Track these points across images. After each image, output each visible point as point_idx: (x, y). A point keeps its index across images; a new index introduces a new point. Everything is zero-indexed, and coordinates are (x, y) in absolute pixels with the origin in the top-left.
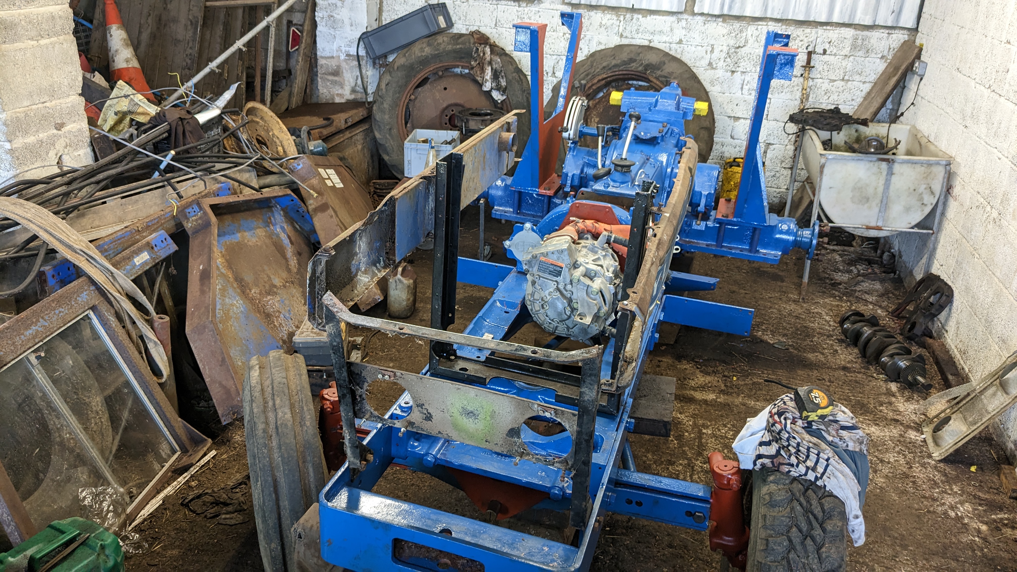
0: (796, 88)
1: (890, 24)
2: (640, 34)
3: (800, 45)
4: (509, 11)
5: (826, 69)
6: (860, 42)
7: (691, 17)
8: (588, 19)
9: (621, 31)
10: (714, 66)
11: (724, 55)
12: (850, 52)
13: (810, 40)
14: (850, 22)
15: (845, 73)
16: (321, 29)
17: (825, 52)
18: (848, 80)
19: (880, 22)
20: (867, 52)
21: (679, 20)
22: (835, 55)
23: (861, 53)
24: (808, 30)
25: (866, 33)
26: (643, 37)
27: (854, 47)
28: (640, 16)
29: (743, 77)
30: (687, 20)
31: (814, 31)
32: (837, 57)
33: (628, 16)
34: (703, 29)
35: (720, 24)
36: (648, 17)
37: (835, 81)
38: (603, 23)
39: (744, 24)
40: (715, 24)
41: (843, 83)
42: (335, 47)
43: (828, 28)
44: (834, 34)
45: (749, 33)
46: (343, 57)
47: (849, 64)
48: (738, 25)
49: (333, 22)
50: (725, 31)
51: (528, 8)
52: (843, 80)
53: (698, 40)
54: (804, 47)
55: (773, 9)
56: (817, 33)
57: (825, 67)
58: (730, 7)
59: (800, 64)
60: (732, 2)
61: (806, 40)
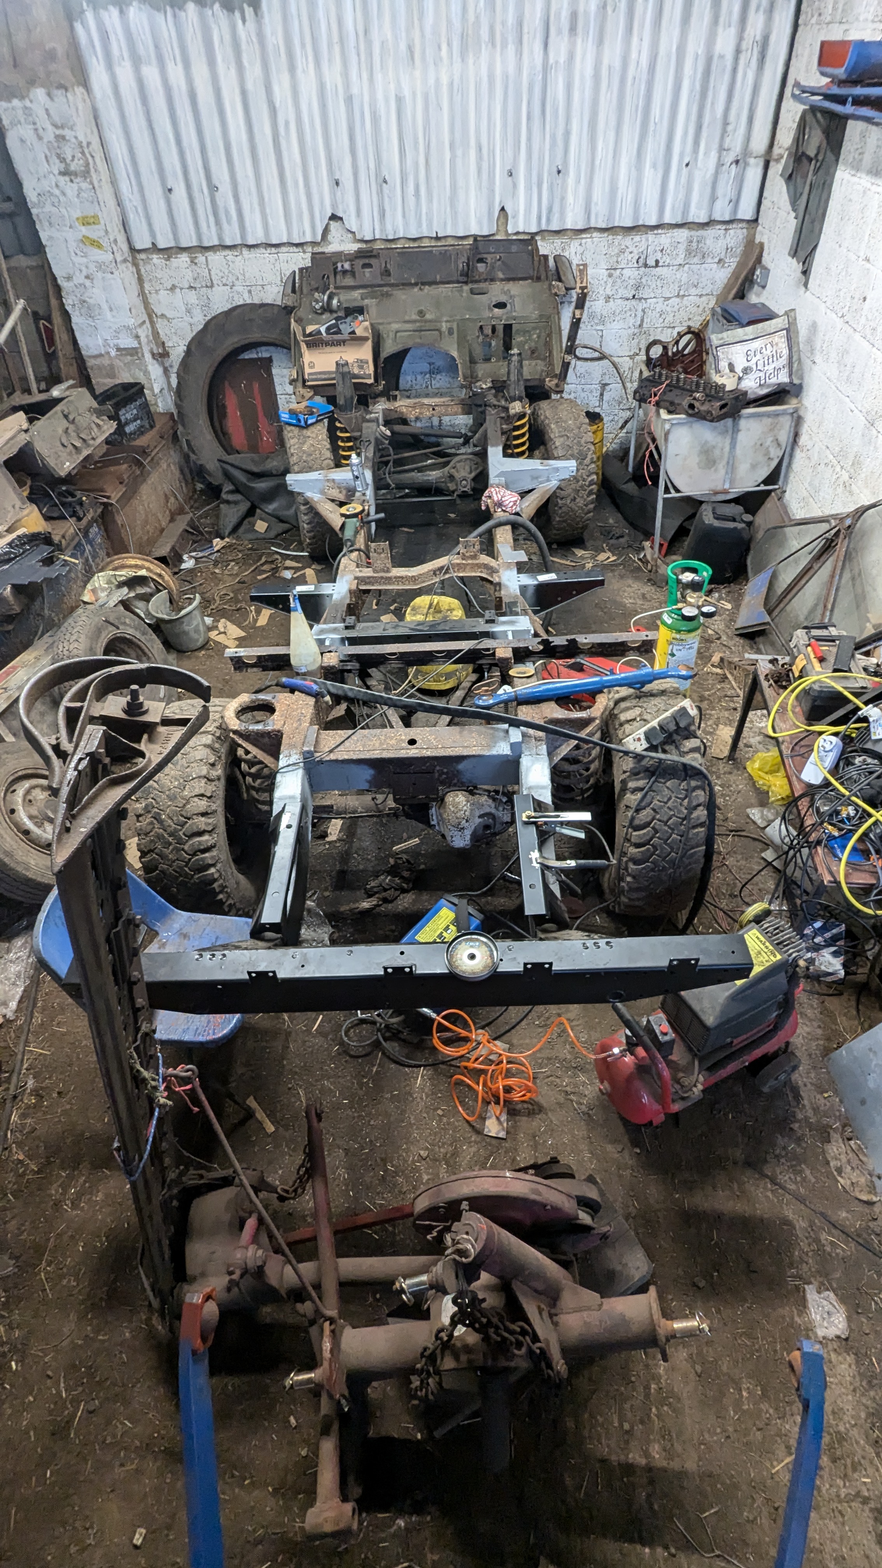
0: (629, 313)
1: (727, 218)
3: (629, 258)
4: (294, 261)
5: (660, 285)
6: (694, 244)
12: (685, 260)
13: (641, 250)
14: (684, 221)
15: (680, 287)
16: (77, 320)
17: (657, 262)
18: (684, 296)
19: (717, 216)
20: (703, 257)
22: (669, 265)
23: (696, 260)
24: (637, 238)
25: (701, 233)
27: (689, 252)
31: (644, 237)
32: (671, 268)
35: (539, 243)
37: (669, 298)
39: (565, 239)
41: (678, 300)
42: (100, 342)
43: (660, 231)
44: (664, 239)
45: (573, 250)
46: (113, 353)
47: (683, 275)
48: (559, 241)
49: (90, 311)
52: (678, 296)
54: (634, 260)
55: (597, 216)
56: (647, 240)
57: (658, 282)
58: (548, 220)
59: (632, 282)
60: (550, 210)
61: (636, 251)
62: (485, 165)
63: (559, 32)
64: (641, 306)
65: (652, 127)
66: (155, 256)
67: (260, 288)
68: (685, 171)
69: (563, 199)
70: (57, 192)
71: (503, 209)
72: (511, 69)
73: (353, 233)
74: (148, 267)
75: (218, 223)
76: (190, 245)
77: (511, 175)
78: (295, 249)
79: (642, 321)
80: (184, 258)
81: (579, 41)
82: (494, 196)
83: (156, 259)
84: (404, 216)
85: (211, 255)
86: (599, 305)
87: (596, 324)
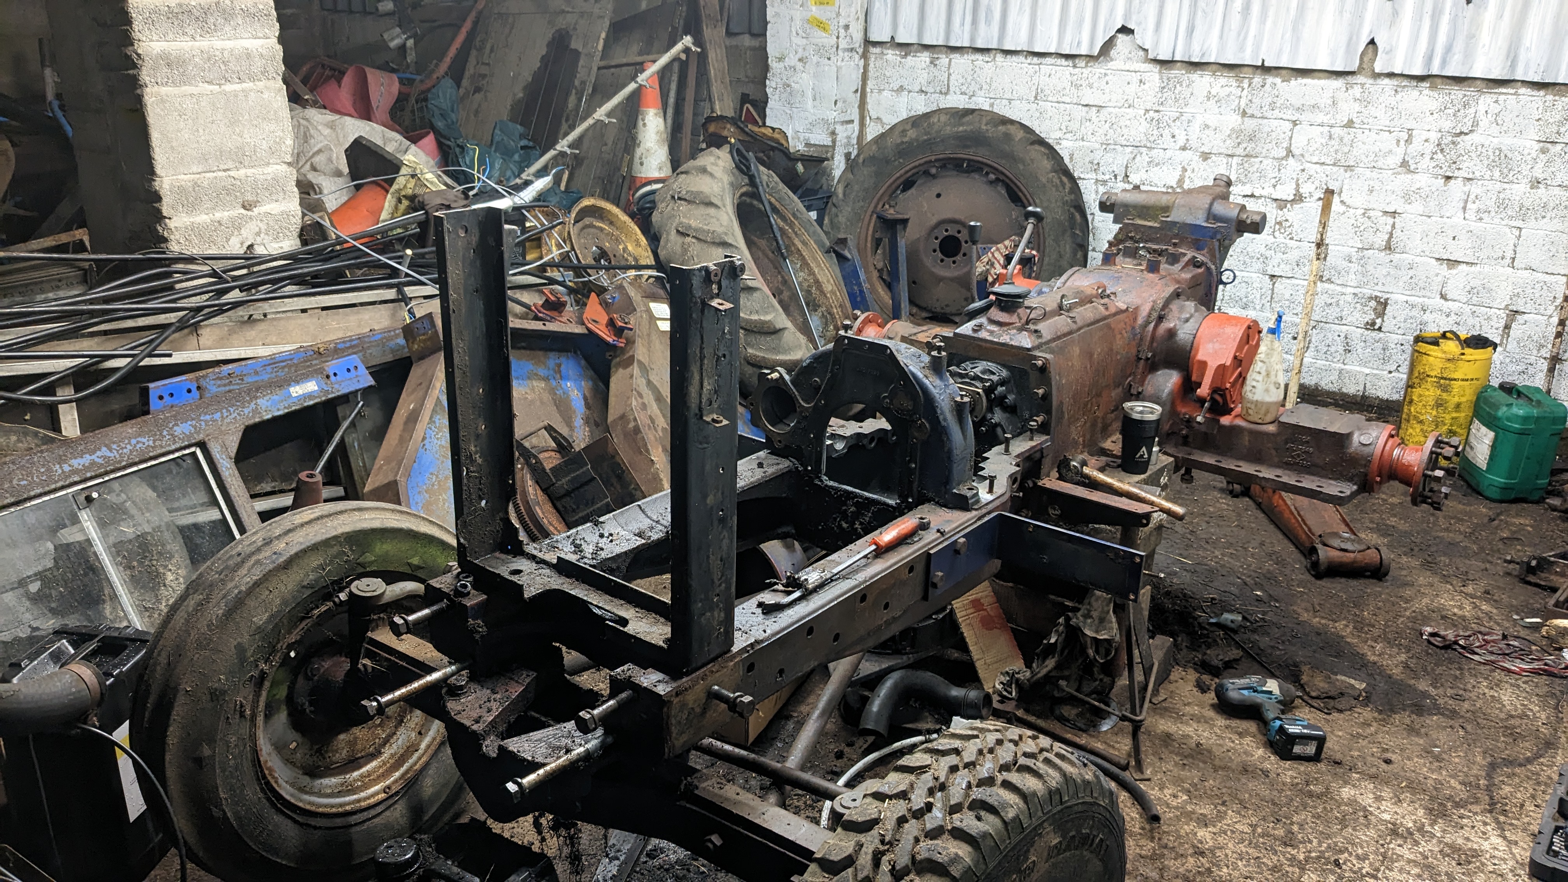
2: (1277, 111)
4: (1058, 75)
7: (1371, 81)
8: (1188, 86)
9: (1243, 105)
10: (1412, 168)
11: (1430, 147)
16: (774, 104)
21: (1348, 87)
26: (1281, 115)
28: (1278, 80)
29: (1466, 189)
30: (1363, 85)
33: (1258, 80)
34: (1393, 101)
35: (1426, 92)
36: (1293, 82)
38: (1214, 92)
39: (1470, 91)
40: (1416, 93)
45: (1482, 108)
48: (1460, 94)
49: (790, 95)
50: (1434, 105)
51: (1089, 69)
53: (1384, 121)
55: (1527, 66)
58: (1444, 63)
60: (1448, 49)
66: (890, 52)
67: (1005, 102)
69: (1471, 37)
71: (1372, 42)
73: (1146, 50)
74: (879, 63)
75: (974, 22)
76: (935, 43)
78: (1063, 62)
80: (925, 57)
82: (1361, 25)
83: (891, 55)
84: (1221, 37)
85: (956, 57)
86: (1519, 190)
87: (1511, 218)
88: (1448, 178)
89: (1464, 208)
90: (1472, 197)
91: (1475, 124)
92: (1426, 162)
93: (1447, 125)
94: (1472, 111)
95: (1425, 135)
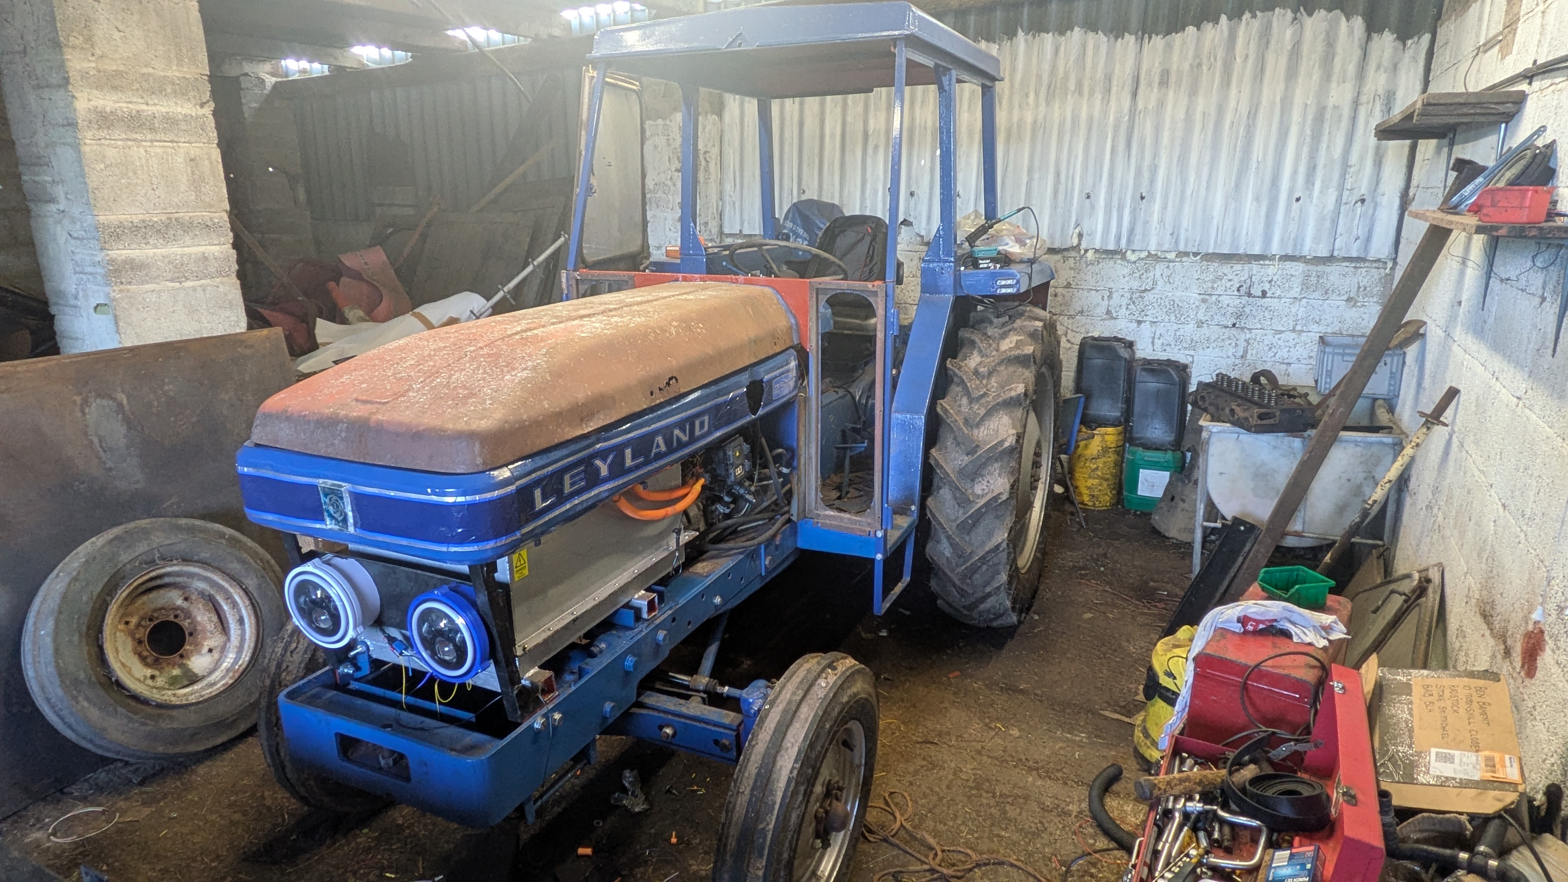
0: (1227, 342)
1: (1354, 255)
3: (1228, 285)
5: (1268, 317)
6: (1313, 279)
7: (1080, 255)
10: (1114, 315)
11: (1125, 301)
12: (1301, 293)
13: (1243, 279)
14: (1297, 254)
15: (1296, 321)
17: (1264, 294)
18: (1302, 331)
19: (1340, 252)
20: (1326, 293)
21: (1065, 259)
22: (1279, 297)
23: (1316, 295)
24: (1238, 267)
25: (1320, 268)
27: (1305, 286)
29: (1153, 329)
30: (1075, 258)
31: (1246, 267)
32: (1283, 300)
34: (1097, 268)
35: (1119, 262)
37: (1283, 332)
39: (1149, 261)
40: (1112, 262)
41: (1293, 335)
43: (1267, 262)
44: (1275, 270)
45: (1158, 273)
47: (1300, 309)
48: (1142, 262)
50: (1126, 271)
52: (1294, 330)
53: (1092, 283)
54: (1235, 288)
55: (1187, 240)
56: (1252, 269)
57: (1266, 314)
58: (1129, 241)
59: (1231, 310)
60: (1131, 232)
61: (1236, 279)
62: (1062, 188)
63: (1150, 84)
64: (1243, 337)
65: (1254, 165)
68: (1295, 206)
69: (1147, 223)
70: (669, 183)
71: (1078, 227)
72: (1096, 113)
73: (922, 237)
77: (1088, 197)
79: (1246, 352)
81: (1171, 93)
82: (1070, 217)
86: (1189, 329)
87: (1185, 348)
88: (1139, 323)
89: (1153, 343)
90: (1158, 334)
91: (1155, 283)
92: (1123, 312)
93: (1135, 285)
94: (1151, 274)
95: (1121, 292)
